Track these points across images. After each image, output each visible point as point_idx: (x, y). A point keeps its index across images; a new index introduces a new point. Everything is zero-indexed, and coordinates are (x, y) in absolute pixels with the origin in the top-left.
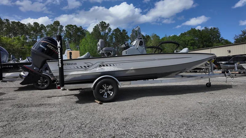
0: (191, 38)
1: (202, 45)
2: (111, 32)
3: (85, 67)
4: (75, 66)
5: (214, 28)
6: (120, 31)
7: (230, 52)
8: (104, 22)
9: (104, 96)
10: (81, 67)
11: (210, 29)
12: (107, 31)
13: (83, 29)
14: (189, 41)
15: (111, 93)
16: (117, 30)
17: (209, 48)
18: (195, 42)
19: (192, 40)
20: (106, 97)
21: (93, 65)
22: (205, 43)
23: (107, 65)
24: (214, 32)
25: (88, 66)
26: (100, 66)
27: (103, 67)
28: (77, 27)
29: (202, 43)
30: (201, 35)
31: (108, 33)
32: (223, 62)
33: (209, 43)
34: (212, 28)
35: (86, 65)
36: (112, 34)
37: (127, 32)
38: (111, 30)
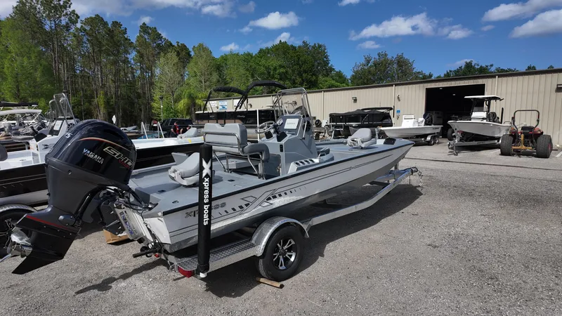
0: (279, 63)
1: (299, 80)
2: (79, 25)
3: (241, 207)
4: (223, 210)
5: (320, 46)
6: (106, 24)
7: (355, 100)
9: (279, 267)
10: (233, 209)
11: (313, 47)
14: (275, 69)
15: (291, 256)
16: (97, 21)
17: (321, 92)
18: (287, 72)
19: (281, 66)
20: (283, 267)
21: (256, 199)
22: (304, 75)
23: (280, 195)
24: (319, 53)
25: (247, 205)
26: (269, 199)
27: (271, 201)
29: (300, 75)
30: (299, 59)
31: (67, 27)
32: (354, 124)
33: (312, 75)
34: (315, 45)
36: (82, 29)
37: (126, 29)
38: (79, 17)
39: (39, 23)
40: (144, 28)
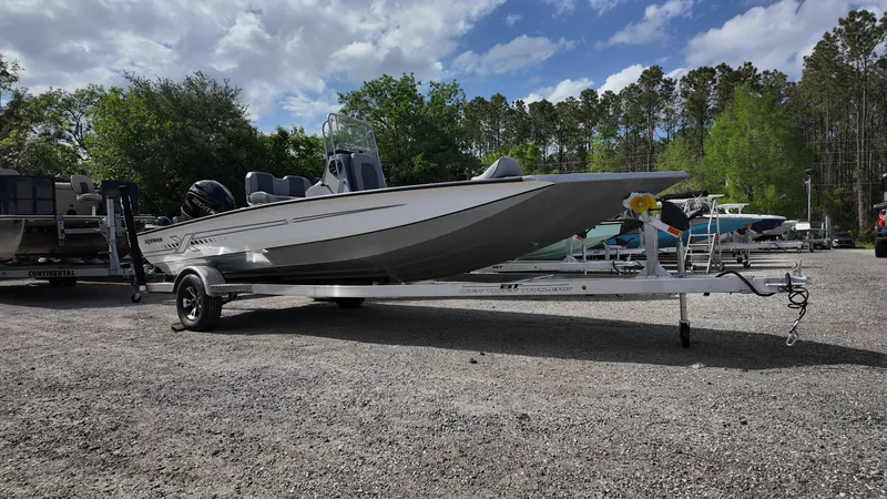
3: (173, 245)
8: (861, 14)
20: (192, 318)
23: (201, 242)
26: (192, 243)
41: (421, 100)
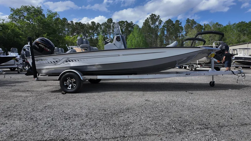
3: (54, 62)
4: (47, 61)
6: (172, 22)
8: (154, 15)
9: (68, 88)
10: (51, 62)
12: (157, 23)
13: (134, 24)
16: (169, 21)
21: (60, 60)
23: (72, 61)
25: (57, 62)
26: (67, 61)
27: (69, 62)
28: (128, 23)
35: (55, 61)
36: (164, 26)
37: (181, 22)
38: (162, 21)
39: (149, 26)
40: (188, 21)
41: (44, 16)
